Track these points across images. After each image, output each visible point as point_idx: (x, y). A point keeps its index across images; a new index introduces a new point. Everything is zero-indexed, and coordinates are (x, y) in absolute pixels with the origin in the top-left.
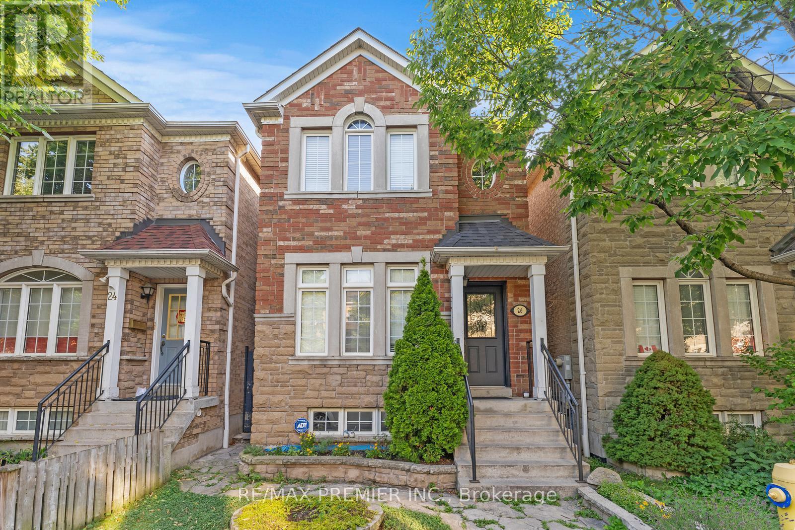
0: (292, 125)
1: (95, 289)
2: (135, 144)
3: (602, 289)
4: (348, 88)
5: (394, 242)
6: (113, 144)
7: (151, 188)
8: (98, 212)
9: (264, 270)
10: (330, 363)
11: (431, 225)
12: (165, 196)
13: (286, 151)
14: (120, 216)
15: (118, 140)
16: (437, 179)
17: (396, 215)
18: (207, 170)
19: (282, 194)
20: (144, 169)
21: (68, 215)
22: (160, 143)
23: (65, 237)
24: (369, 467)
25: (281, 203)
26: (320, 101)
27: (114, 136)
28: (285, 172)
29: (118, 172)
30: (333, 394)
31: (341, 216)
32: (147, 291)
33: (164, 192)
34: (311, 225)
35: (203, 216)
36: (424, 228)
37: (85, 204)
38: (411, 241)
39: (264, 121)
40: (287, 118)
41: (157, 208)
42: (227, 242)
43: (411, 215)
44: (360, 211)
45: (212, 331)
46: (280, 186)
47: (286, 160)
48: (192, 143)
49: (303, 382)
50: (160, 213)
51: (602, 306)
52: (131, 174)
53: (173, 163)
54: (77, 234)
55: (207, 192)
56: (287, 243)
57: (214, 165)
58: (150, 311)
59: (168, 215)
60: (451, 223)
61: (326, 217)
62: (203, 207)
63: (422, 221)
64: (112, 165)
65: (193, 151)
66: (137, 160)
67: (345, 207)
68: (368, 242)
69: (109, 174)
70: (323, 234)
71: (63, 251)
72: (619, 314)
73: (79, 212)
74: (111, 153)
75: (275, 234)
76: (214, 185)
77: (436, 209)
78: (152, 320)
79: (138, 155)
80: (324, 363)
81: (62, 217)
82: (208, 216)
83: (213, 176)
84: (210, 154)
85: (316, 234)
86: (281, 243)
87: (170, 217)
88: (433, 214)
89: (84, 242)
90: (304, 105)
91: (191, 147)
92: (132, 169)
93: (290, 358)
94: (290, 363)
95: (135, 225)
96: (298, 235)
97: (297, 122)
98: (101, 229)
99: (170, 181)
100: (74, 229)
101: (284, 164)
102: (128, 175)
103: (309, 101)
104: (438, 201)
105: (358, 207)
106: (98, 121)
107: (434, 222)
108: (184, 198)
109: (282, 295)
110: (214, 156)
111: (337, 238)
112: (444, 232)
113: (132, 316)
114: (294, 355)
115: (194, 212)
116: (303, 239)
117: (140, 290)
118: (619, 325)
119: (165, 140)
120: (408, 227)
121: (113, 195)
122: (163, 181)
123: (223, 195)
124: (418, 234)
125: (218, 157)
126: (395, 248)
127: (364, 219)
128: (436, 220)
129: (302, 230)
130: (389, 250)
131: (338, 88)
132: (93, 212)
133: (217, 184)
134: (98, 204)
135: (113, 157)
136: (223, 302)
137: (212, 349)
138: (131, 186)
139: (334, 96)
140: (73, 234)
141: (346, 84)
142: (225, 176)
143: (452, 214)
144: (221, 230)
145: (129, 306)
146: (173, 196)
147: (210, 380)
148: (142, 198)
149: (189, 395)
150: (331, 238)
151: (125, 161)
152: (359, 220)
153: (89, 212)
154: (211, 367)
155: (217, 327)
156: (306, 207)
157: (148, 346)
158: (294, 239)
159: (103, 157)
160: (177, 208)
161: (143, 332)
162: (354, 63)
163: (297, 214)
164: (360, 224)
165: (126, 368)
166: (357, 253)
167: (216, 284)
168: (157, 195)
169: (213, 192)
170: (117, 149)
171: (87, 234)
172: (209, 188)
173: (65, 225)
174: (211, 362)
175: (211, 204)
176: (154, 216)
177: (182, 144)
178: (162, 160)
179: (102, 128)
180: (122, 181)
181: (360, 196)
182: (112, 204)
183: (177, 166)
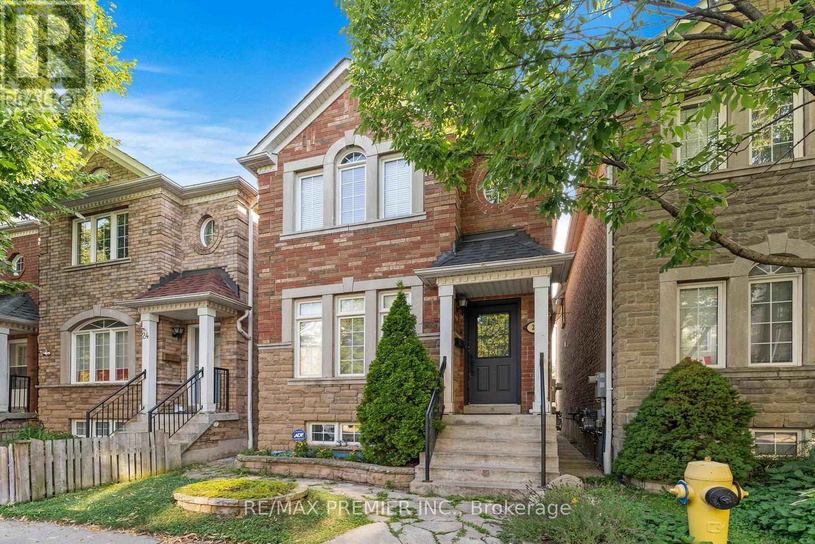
0: (285, 170)
1: (137, 332)
2: (156, 211)
3: (632, 296)
4: (339, 123)
5: (385, 269)
6: (141, 214)
7: (176, 246)
8: (134, 271)
9: (264, 306)
10: (323, 383)
11: (425, 248)
12: (189, 251)
13: (280, 196)
14: (150, 272)
15: (145, 210)
16: (433, 200)
17: (388, 243)
18: (221, 224)
19: (278, 237)
20: (167, 230)
21: (113, 276)
22: (181, 206)
23: (113, 293)
24: (338, 468)
25: (277, 245)
26: (311, 142)
27: (141, 207)
28: (280, 217)
29: (146, 236)
30: (327, 410)
31: (333, 250)
32: (177, 331)
33: (188, 248)
34: (305, 262)
35: (219, 265)
36: (418, 252)
37: (125, 265)
38: (403, 267)
39: (261, 171)
40: (280, 165)
41: (183, 262)
42: (242, 285)
43: (403, 240)
44: (351, 243)
45: (231, 360)
46: (276, 229)
47: (280, 205)
48: (207, 202)
49: (300, 400)
50: (186, 266)
51: (630, 316)
52: (155, 236)
53: (193, 223)
54: (121, 290)
55: (221, 244)
56: (283, 281)
57: (226, 219)
58: (183, 347)
59: (192, 267)
60: (447, 244)
61: (319, 253)
62: (219, 257)
63: (416, 245)
64: (141, 231)
65: (208, 209)
66: (159, 224)
67: (336, 241)
68: (359, 271)
69: (140, 239)
70: (316, 269)
71: (113, 304)
72: (654, 323)
73: (122, 272)
74: (140, 221)
75: (273, 273)
76: (227, 237)
77: (431, 232)
78: (186, 354)
79: (160, 220)
80: (318, 383)
81: (110, 277)
82: (223, 264)
83: (226, 229)
84: (222, 209)
85: (310, 269)
86: (278, 281)
87: (193, 268)
88: (427, 237)
89: (127, 296)
90: (297, 149)
91: (206, 206)
92: (155, 232)
93: (288, 380)
94: (289, 384)
95: (161, 278)
96: (293, 272)
97: (290, 167)
98: (137, 284)
99: (191, 238)
100: (119, 285)
101: (279, 209)
102: (154, 238)
103: (301, 144)
104: (434, 222)
105: (349, 239)
106: (128, 197)
107: (427, 246)
108: (203, 251)
109: (281, 327)
110: (226, 211)
111: (329, 271)
112: (438, 253)
113: (165, 351)
114: (293, 377)
115: (212, 262)
116: (298, 275)
117: (171, 330)
118: (654, 335)
119: (186, 203)
120: (400, 253)
121: (144, 256)
122: (186, 239)
123: (235, 245)
124: (411, 259)
125: (229, 211)
126: (386, 275)
127: (356, 251)
128: (430, 242)
129: (297, 267)
130: (380, 278)
131: (329, 125)
132: (131, 271)
133: (229, 235)
134: (133, 264)
135: (141, 224)
136: (240, 336)
137: (231, 375)
138: (156, 246)
139: (326, 134)
140: (119, 290)
141: (336, 119)
142: (236, 227)
143: (448, 234)
144: (234, 275)
145: (161, 343)
146: (195, 251)
147: (231, 400)
148: (166, 255)
149: (205, 410)
150: (324, 272)
151: (150, 226)
152: (350, 251)
153: (128, 272)
154: (231, 389)
155: (235, 357)
156: (300, 246)
157: (183, 374)
158: (290, 276)
159: (135, 226)
160: (198, 261)
161: (178, 363)
162: (345, 96)
163: (292, 253)
164: (350, 256)
165: (161, 390)
166: (348, 283)
167: (232, 321)
168: (182, 252)
169: (226, 243)
170: (144, 217)
171: (128, 289)
172: (223, 240)
173: (112, 284)
174: (231, 386)
175: (225, 253)
176: (181, 269)
177: (199, 204)
178: (184, 221)
179: (132, 201)
180: (150, 244)
181: (351, 229)
182: (144, 263)
183: (196, 224)
